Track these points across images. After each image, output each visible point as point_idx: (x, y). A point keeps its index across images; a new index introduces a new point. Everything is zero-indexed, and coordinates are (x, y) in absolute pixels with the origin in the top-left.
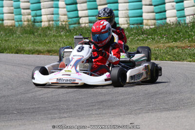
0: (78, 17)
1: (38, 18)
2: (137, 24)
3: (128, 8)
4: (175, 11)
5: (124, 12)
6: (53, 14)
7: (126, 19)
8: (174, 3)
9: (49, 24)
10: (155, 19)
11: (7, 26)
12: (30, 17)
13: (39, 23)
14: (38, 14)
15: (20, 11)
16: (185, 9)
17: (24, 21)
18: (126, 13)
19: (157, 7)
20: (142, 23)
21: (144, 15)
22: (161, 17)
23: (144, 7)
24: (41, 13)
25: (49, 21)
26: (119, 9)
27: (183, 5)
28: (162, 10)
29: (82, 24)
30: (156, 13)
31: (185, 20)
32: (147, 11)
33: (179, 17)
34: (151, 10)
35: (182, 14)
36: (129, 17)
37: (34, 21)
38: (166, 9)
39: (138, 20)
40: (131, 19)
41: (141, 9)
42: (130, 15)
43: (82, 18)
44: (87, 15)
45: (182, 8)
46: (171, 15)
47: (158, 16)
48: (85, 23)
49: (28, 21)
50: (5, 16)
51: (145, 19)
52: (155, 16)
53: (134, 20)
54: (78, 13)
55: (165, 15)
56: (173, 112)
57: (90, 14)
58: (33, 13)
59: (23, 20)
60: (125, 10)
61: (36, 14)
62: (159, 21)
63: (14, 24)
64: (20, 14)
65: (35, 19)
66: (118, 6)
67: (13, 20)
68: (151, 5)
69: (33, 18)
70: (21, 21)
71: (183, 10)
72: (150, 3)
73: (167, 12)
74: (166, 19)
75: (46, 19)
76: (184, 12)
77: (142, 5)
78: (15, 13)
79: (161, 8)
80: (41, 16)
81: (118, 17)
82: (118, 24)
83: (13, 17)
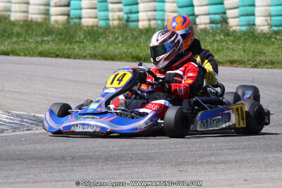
0: (193, 15)
1: (133, 16)
3: (269, 4)
5: (264, 8)
6: (155, 11)
7: (266, 18)
9: (150, 25)
11: (87, 26)
12: (121, 14)
13: (135, 23)
14: (134, 10)
15: (107, 6)
17: (113, 20)
18: (266, 10)
24: (138, 8)
25: (149, 20)
26: (257, 4)
29: (201, 24)
36: (270, 16)
37: (128, 21)
40: (273, 18)
42: (272, 14)
43: (199, 17)
44: (207, 12)
48: (206, 24)
49: (120, 19)
50: (85, 13)
53: (278, 20)
54: (193, 10)
57: (211, 11)
58: (127, 9)
59: (110, 18)
60: (265, 6)
61: (130, 10)
63: (95, 24)
64: (107, 10)
65: (128, 18)
66: (254, 1)
67: (96, 18)
69: (125, 16)
70: (108, 19)
75: (146, 18)
78: (98, 8)
80: (138, 12)
81: (254, 15)
82: (254, 25)
83: (96, 13)
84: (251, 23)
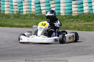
0: (41, 10)
1: (21, 10)
2: (70, 13)
3: (65, 6)
4: (88, 7)
6: (29, 8)
7: (64, 11)
8: (87, 4)
9: (27, 13)
10: (78, 11)
11: (6, 14)
12: (17, 10)
13: (22, 13)
14: (21, 8)
16: (93, 6)
17: (15, 12)
19: (79, 5)
20: (72, 13)
21: (73, 9)
22: (81, 10)
23: (73, 5)
24: (23, 8)
25: (27, 12)
26: (61, 6)
27: (92, 4)
28: (82, 7)
29: (43, 13)
30: (79, 8)
31: (92, 12)
32: (74, 7)
33: (89, 10)
34: (76, 7)
35: (91, 9)
36: (65, 10)
37: (19, 12)
38: (84, 6)
39: (69, 11)
40: (66, 11)
41: (72, 6)
42: (66, 9)
43: (42, 11)
44: (45, 9)
45: (91, 6)
46: (86, 9)
47: (79, 10)
48: (44, 13)
49: (17, 11)
50: (6, 9)
51: (73, 11)
52: (78, 9)
54: (41, 8)
55: (83, 9)
56: (87, 56)
57: (46, 9)
58: (19, 8)
60: (63, 7)
61: (20, 8)
62: (80, 12)
63: (9, 13)
64: (13, 8)
65: (20, 11)
66: (60, 5)
67: (9, 11)
68: (76, 4)
69: (19, 10)
70: (13, 12)
71: (92, 7)
72: (76, 3)
73: (84, 7)
74: (83, 11)
75: (25, 11)
76: (92, 8)
77: (72, 4)
79: (81, 6)
80: (23, 9)
81: (60, 10)
82: (60, 13)
83: (9, 9)
84: (59, 12)
